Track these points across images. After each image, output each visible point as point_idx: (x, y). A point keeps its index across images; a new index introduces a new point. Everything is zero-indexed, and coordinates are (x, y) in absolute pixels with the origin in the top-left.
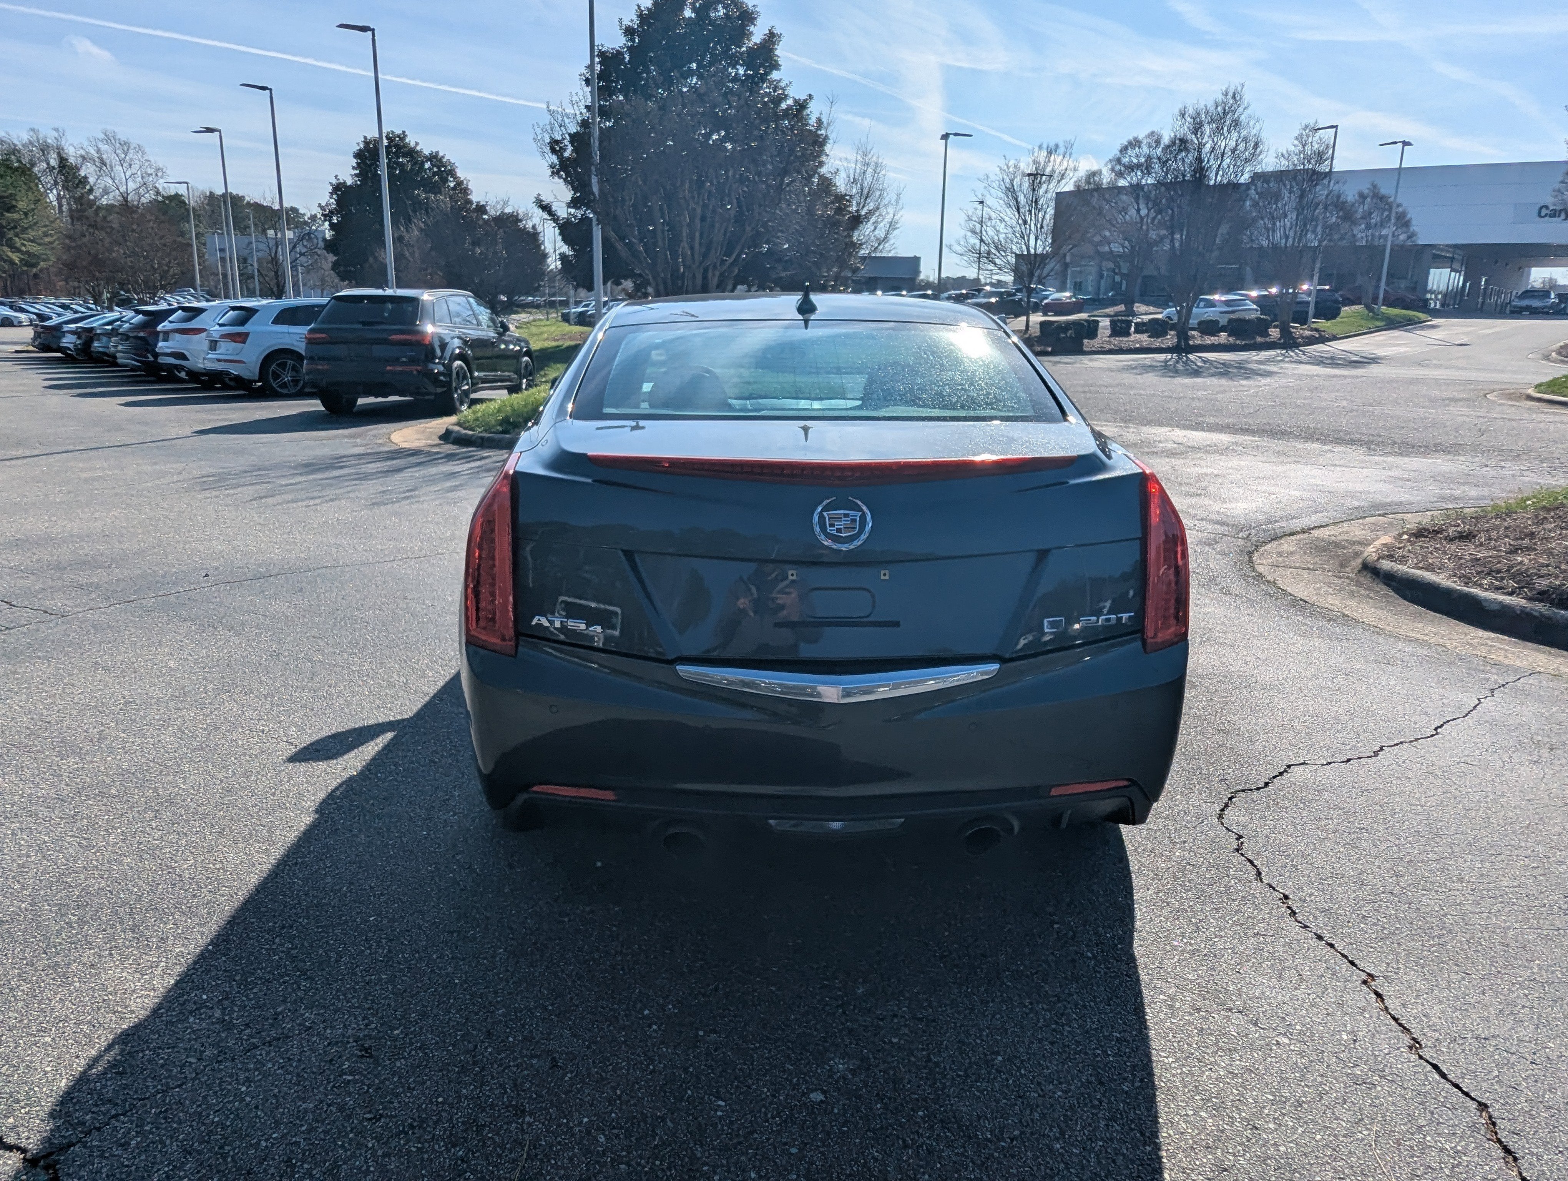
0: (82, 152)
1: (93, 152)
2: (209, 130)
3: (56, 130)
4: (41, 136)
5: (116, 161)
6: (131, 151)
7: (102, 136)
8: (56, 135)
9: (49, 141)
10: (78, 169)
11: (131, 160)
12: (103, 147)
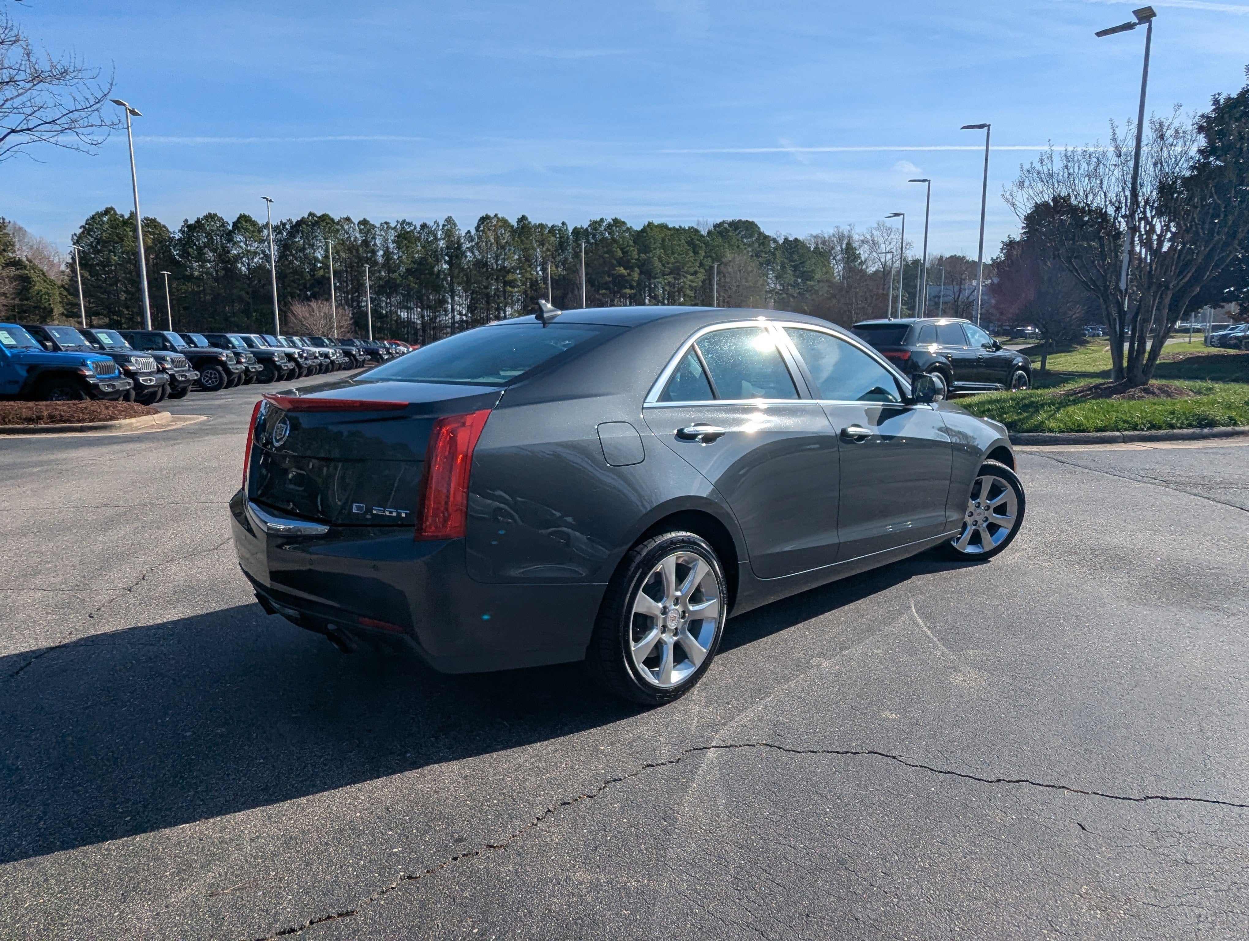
0: (862, 238)
1: (869, 237)
2: (897, 215)
3: (850, 225)
4: (841, 230)
5: (881, 240)
6: (892, 234)
7: (876, 225)
8: (849, 228)
9: (845, 233)
10: (856, 250)
11: (892, 239)
12: (875, 233)
